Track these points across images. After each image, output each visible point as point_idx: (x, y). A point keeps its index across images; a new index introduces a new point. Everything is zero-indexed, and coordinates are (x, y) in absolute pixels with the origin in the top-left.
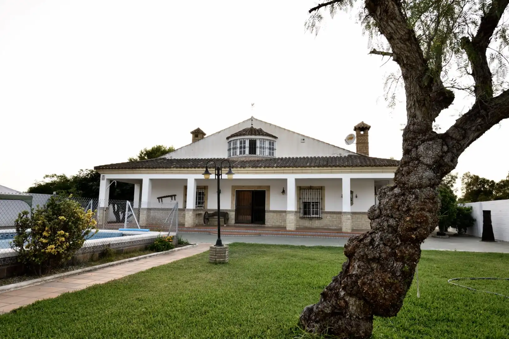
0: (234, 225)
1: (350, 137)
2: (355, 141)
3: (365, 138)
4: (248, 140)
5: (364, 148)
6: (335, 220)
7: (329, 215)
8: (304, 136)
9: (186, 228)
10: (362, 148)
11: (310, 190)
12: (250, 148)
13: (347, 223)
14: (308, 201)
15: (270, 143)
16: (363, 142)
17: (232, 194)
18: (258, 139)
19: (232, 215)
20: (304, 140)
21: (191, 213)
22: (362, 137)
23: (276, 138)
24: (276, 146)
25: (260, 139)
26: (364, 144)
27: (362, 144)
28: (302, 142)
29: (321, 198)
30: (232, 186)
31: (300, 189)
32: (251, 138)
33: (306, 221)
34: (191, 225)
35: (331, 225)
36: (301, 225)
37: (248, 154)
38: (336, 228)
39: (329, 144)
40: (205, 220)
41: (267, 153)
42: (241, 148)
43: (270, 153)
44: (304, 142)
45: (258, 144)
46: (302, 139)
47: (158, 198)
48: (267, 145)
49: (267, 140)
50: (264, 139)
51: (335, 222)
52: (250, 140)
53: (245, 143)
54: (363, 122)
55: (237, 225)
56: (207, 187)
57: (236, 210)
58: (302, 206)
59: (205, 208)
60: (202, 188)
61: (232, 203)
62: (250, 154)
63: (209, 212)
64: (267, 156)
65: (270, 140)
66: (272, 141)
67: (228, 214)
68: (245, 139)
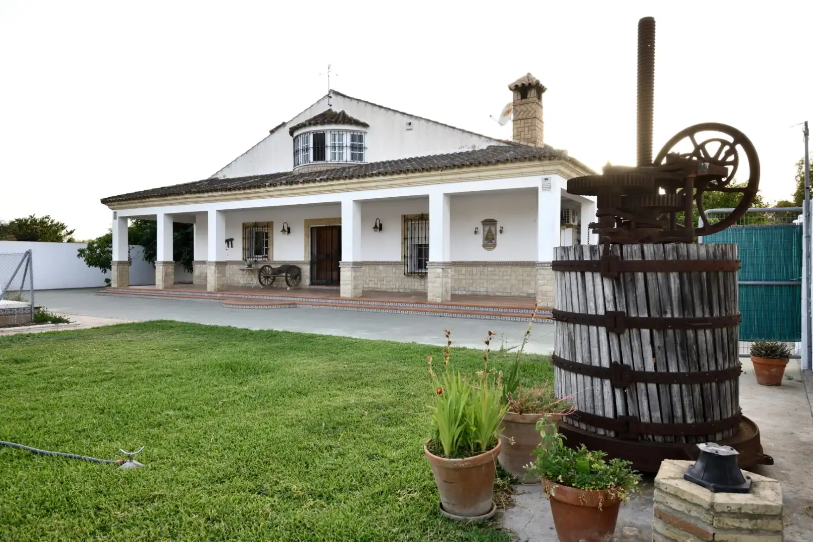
0: (308, 287)
1: (508, 109)
2: (512, 117)
3: (530, 109)
4: (312, 135)
5: (526, 129)
6: (464, 277)
8: (411, 116)
10: (522, 129)
11: (421, 222)
12: (315, 148)
15: (353, 138)
16: (525, 116)
17: (305, 234)
18: (328, 130)
19: (306, 270)
20: (410, 124)
22: (522, 107)
23: (366, 126)
25: (331, 131)
26: (526, 121)
27: (523, 121)
28: (408, 130)
30: (306, 222)
31: (405, 221)
32: (317, 132)
35: (456, 288)
36: (406, 287)
37: (312, 160)
38: (464, 292)
39: (454, 128)
40: (262, 280)
41: (347, 155)
42: (303, 150)
43: (353, 157)
44: (411, 129)
45: (329, 141)
46: (407, 123)
48: (347, 140)
49: (347, 131)
50: (339, 131)
51: (463, 282)
52: (314, 135)
53: (308, 141)
54: (528, 74)
55: (313, 287)
56: (272, 223)
57: (312, 263)
58: (415, 253)
59: (271, 259)
60: (265, 226)
61: (305, 251)
62: (314, 160)
63: (273, 266)
64: (346, 161)
65: (354, 131)
66: (357, 131)
67: (299, 269)
68: (307, 133)
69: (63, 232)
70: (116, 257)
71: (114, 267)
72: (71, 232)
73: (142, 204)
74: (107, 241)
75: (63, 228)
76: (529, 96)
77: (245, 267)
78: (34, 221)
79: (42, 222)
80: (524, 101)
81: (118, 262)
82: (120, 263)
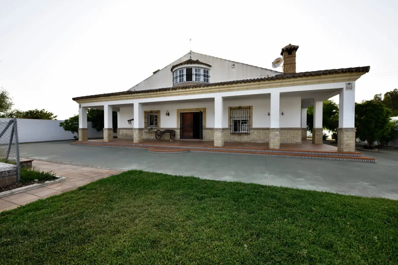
0: (179, 140)
1: (277, 61)
2: (282, 64)
3: (293, 59)
4: (185, 69)
5: (291, 68)
6: (262, 135)
7: (256, 131)
8: (234, 62)
9: (134, 144)
10: (289, 68)
11: (239, 110)
12: (187, 75)
13: (275, 140)
14: (237, 120)
15: (204, 72)
16: (290, 62)
17: (177, 116)
18: (193, 67)
19: (178, 132)
20: (234, 65)
21: (137, 131)
22: (289, 59)
23: (210, 66)
24: (210, 73)
25: (195, 67)
26: (291, 65)
27: (289, 65)
28: (232, 68)
29: (249, 116)
30: (178, 110)
31: (231, 110)
32: (188, 67)
33: (236, 136)
34: (137, 142)
35: (258, 139)
36: (231, 139)
37: (185, 81)
38: (262, 142)
39: (257, 67)
40: (157, 136)
41: (202, 79)
42: (180, 76)
43: (204, 80)
44: (234, 68)
45: (194, 72)
46: (232, 65)
47: (128, 121)
48: (202, 72)
49: (202, 68)
50: (199, 67)
51: (262, 137)
52: (187, 69)
53: (183, 72)
54: (290, 44)
55: (182, 140)
56: (160, 111)
57: (181, 129)
58: (233, 124)
59: (159, 127)
60: (156, 112)
61: (177, 123)
62: (187, 80)
63: (161, 130)
64: (202, 82)
65: (205, 68)
66: (206, 69)
67: (174, 132)
68: (183, 68)
69: (52, 116)
70: (81, 126)
71: (80, 132)
72: (56, 116)
73: (96, 100)
74: (76, 119)
75: (52, 115)
76: (292, 53)
77: (147, 131)
78: (37, 112)
79: (41, 112)
80: (290, 56)
81: (82, 129)
82: (83, 129)
